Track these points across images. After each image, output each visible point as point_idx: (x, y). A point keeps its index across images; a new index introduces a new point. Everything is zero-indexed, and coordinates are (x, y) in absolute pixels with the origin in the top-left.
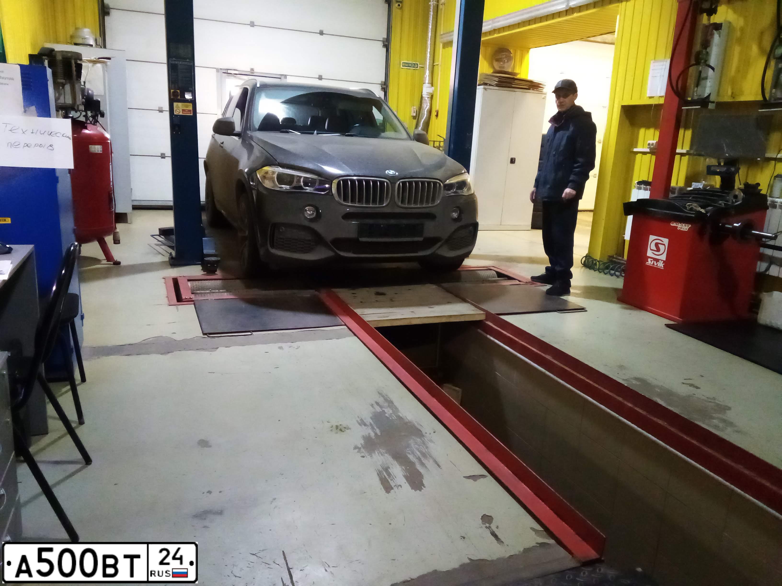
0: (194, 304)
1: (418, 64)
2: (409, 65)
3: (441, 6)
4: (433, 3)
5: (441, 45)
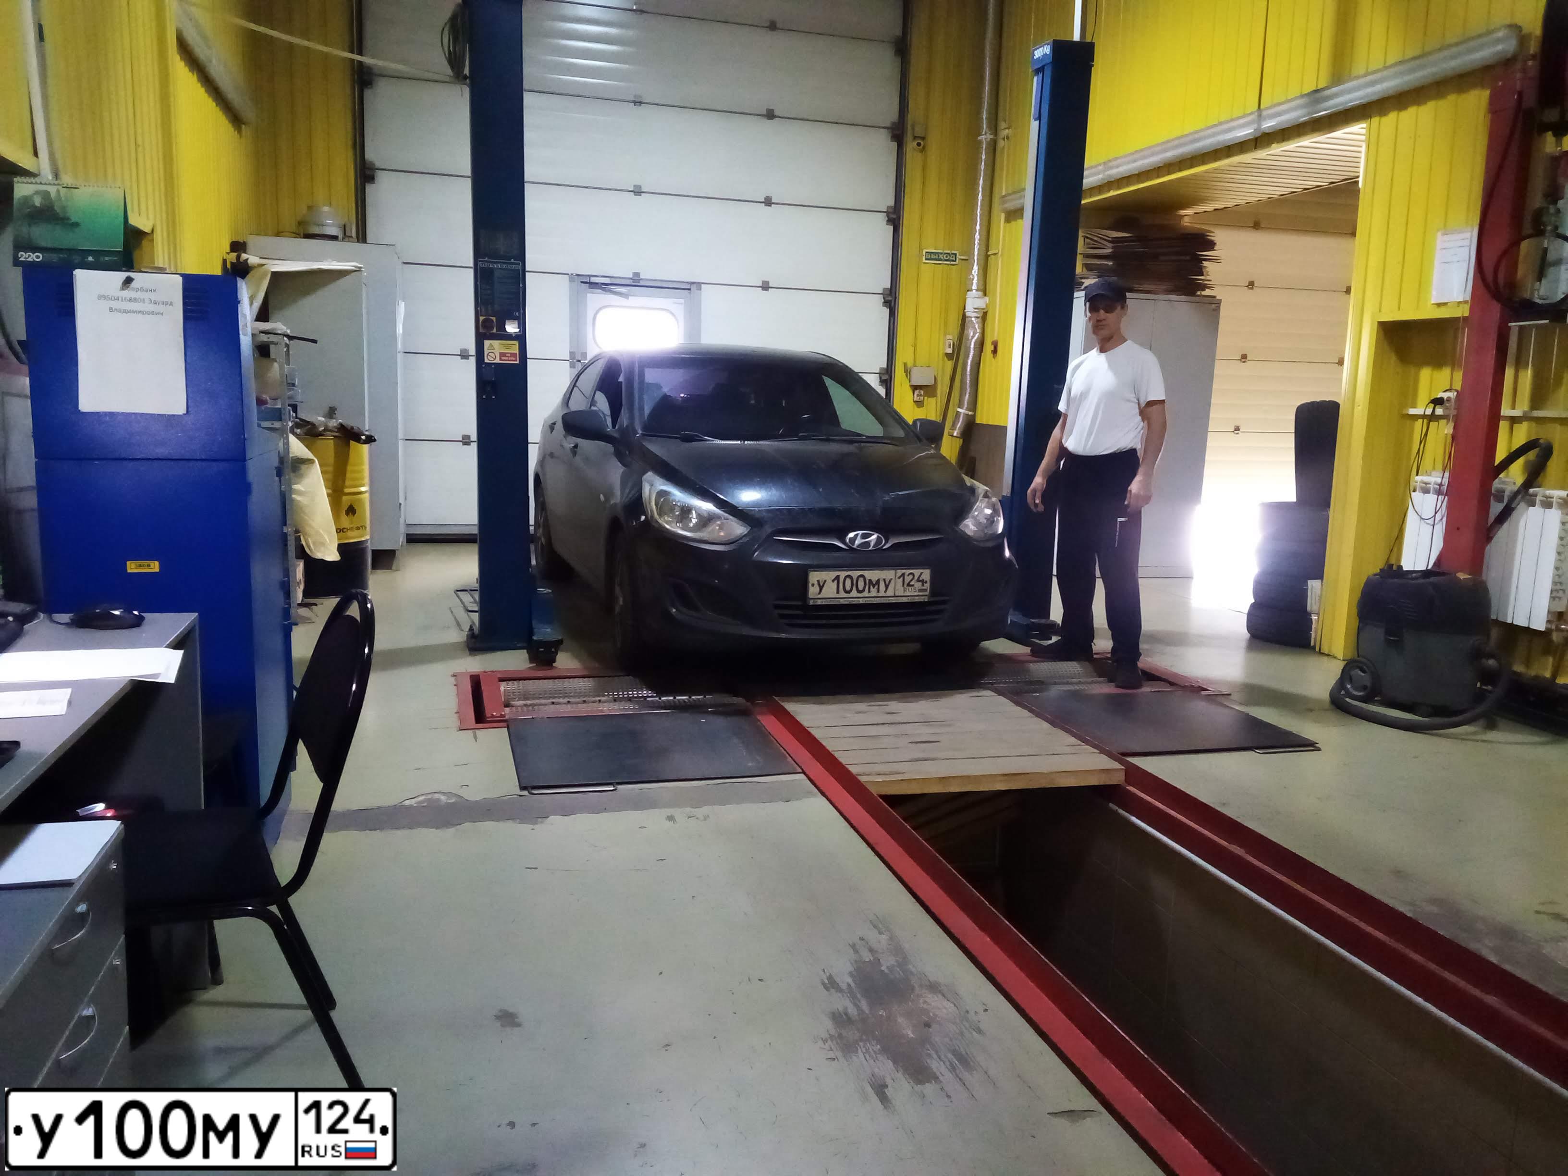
0: (508, 727)
1: (958, 255)
2: (938, 256)
3: (1001, 144)
4: (985, 137)
5: (1003, 216)
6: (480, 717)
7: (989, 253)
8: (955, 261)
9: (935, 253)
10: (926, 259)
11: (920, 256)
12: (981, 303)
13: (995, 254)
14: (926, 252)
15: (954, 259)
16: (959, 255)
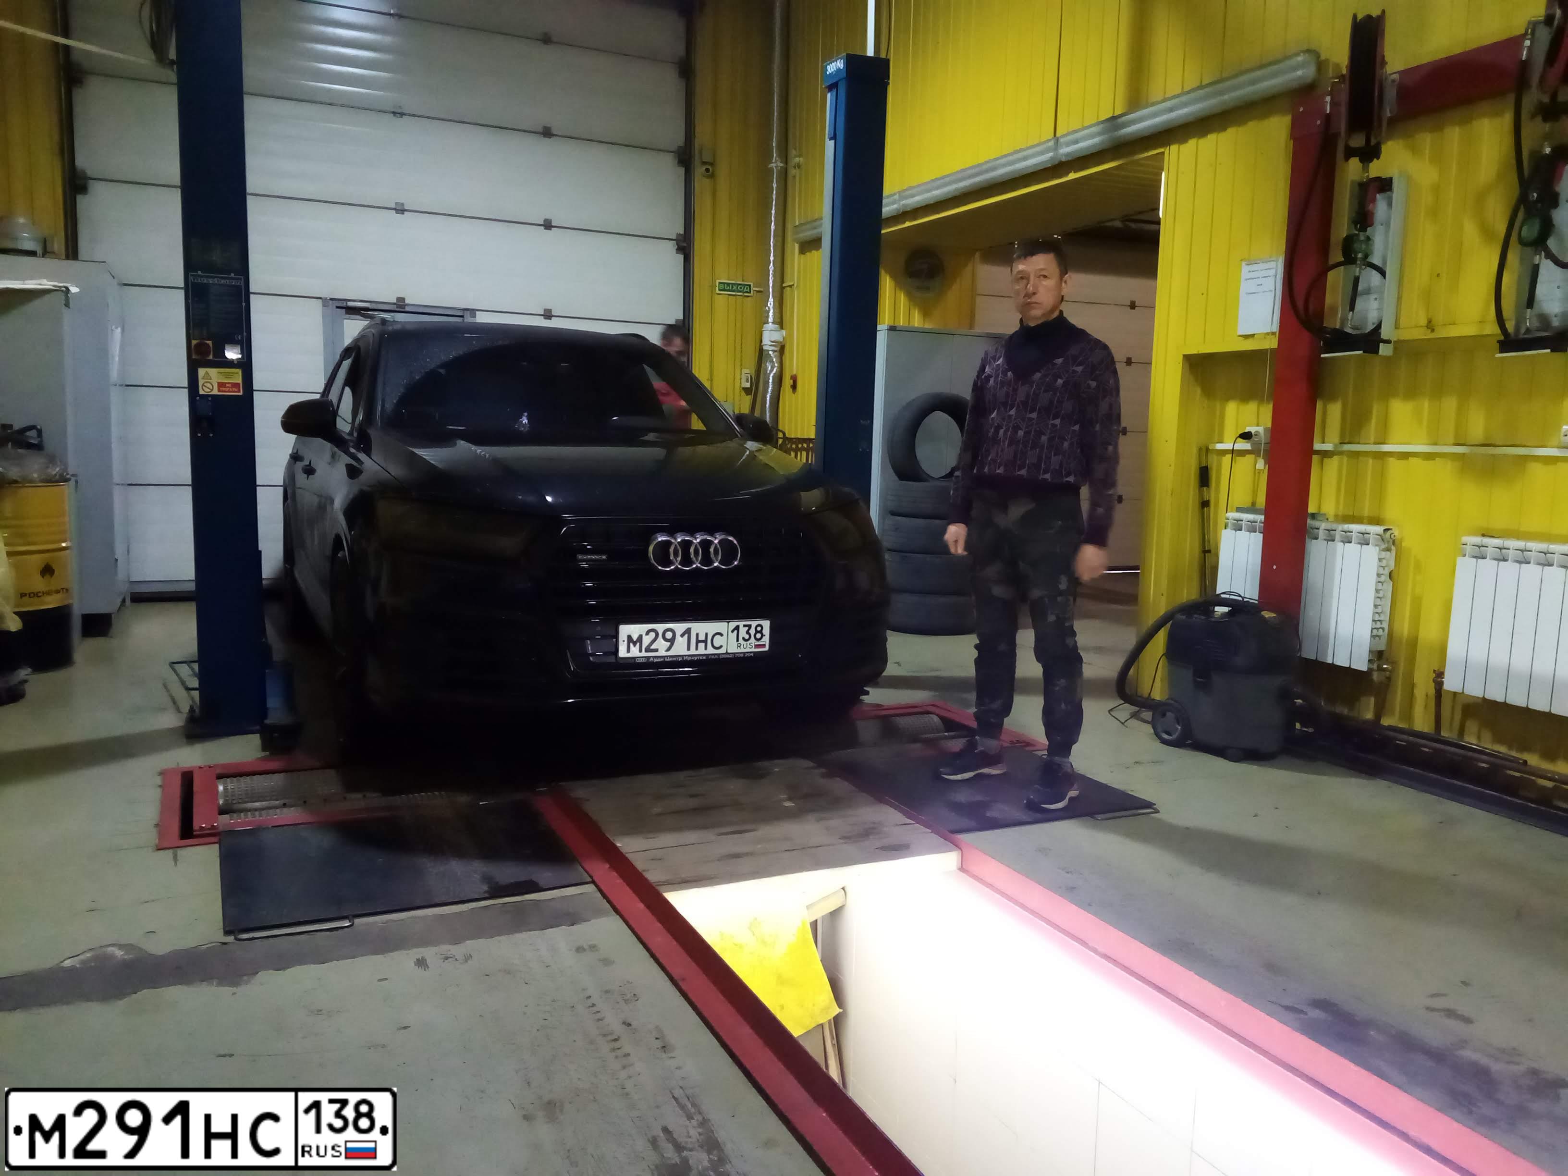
0: (219, 843)
1: (752, 286)
2: (732, 287)
3: (792, 172)
4: (776, 164)
5: (797, 246)
6: (187, 832)
7: (784, 285)
8: (750, 292)
9: (728, 284)
10: (720, 290)
11: (713, 287)
12: (778, 336)
13: (790, 286)
14: (720, 283)
15: (748, 290)
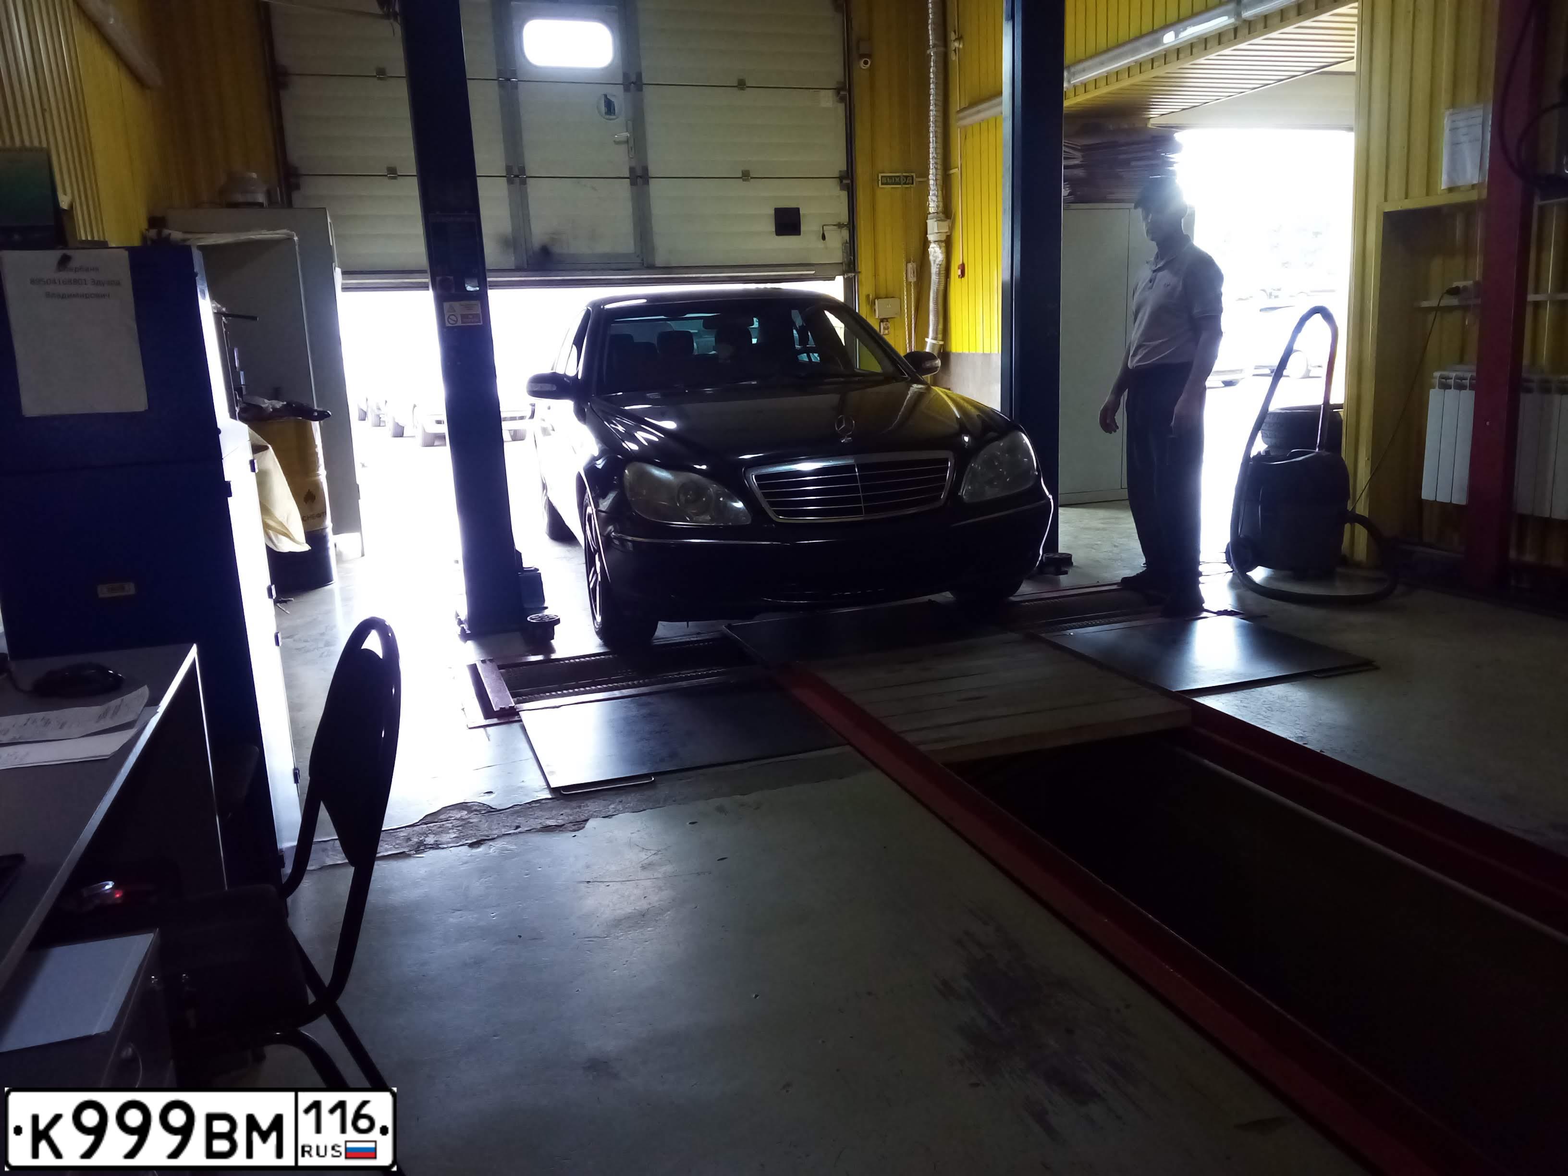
0: (521, 721)
1: (914, 177)
2: (895, 180)
3: (952, 57)
4: (934, 51)
5: (959, 131)
6: (489, 712)
7: (949, 173)
8: (913, 184)
9: (891, 177)
10: (882, 184)
11: (875, 181)
12: (943, 226)
13: (954, 173)
14: (882, 177)
15: (911, 181)
16: (916, 177)
